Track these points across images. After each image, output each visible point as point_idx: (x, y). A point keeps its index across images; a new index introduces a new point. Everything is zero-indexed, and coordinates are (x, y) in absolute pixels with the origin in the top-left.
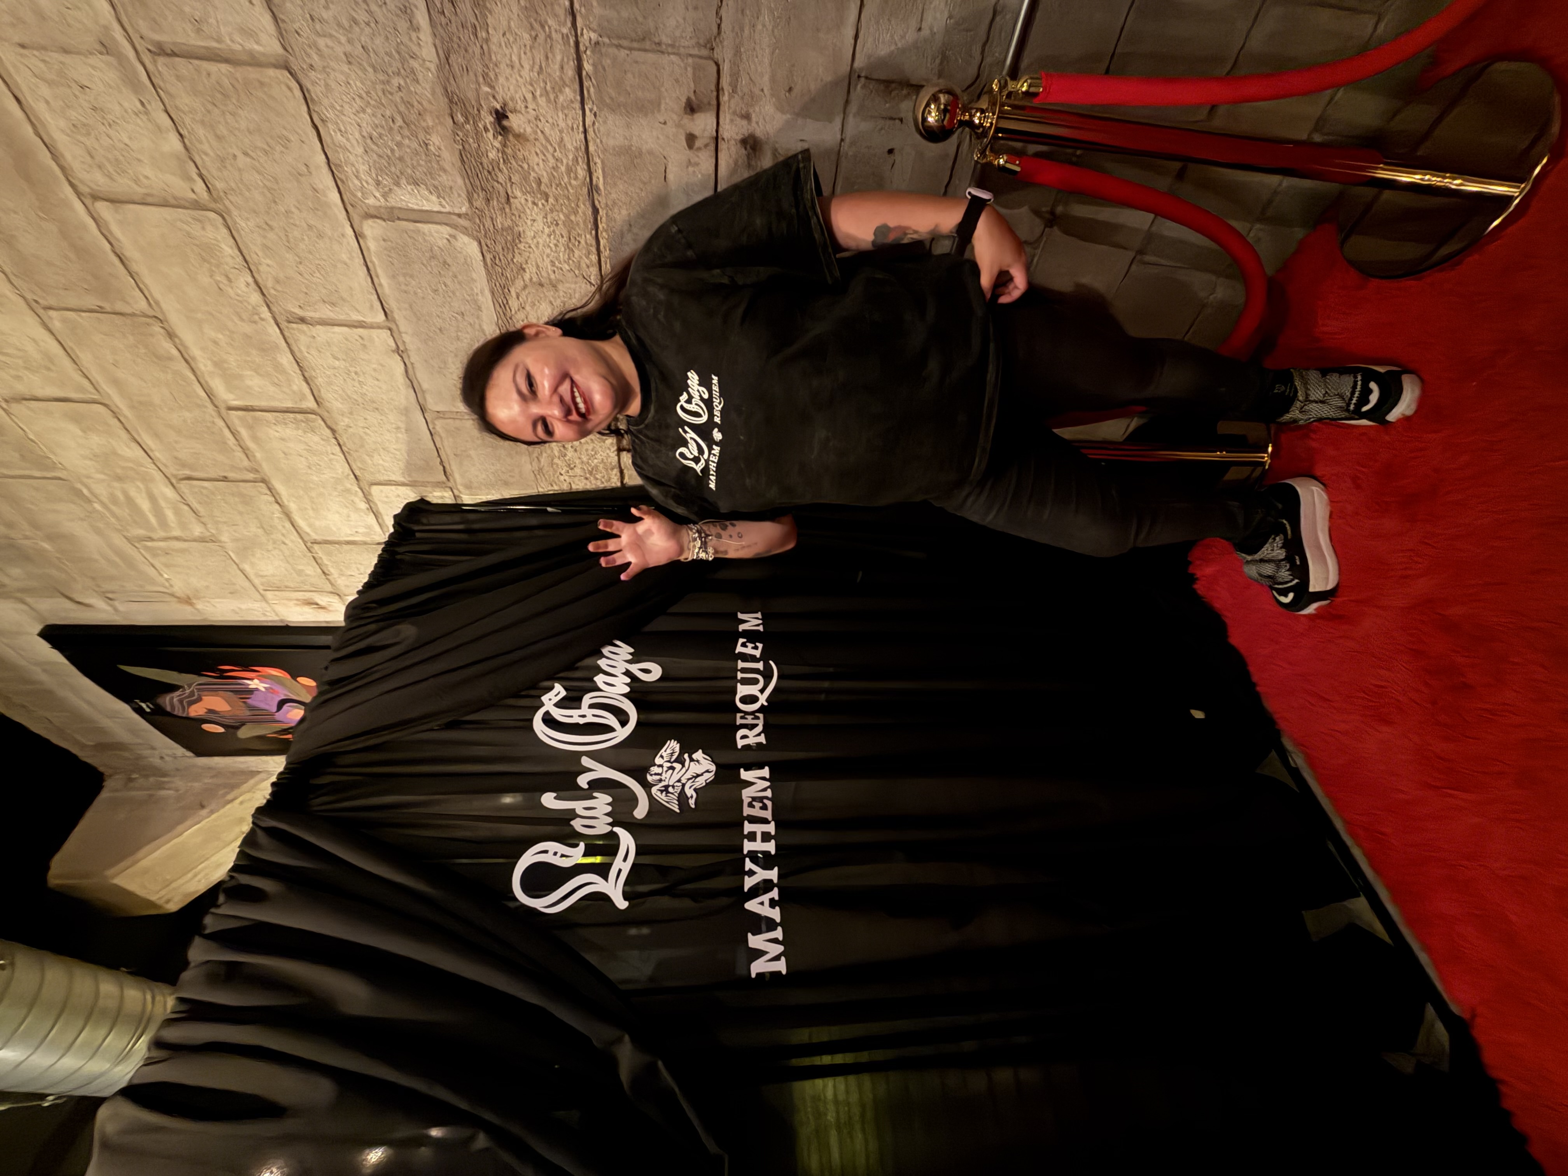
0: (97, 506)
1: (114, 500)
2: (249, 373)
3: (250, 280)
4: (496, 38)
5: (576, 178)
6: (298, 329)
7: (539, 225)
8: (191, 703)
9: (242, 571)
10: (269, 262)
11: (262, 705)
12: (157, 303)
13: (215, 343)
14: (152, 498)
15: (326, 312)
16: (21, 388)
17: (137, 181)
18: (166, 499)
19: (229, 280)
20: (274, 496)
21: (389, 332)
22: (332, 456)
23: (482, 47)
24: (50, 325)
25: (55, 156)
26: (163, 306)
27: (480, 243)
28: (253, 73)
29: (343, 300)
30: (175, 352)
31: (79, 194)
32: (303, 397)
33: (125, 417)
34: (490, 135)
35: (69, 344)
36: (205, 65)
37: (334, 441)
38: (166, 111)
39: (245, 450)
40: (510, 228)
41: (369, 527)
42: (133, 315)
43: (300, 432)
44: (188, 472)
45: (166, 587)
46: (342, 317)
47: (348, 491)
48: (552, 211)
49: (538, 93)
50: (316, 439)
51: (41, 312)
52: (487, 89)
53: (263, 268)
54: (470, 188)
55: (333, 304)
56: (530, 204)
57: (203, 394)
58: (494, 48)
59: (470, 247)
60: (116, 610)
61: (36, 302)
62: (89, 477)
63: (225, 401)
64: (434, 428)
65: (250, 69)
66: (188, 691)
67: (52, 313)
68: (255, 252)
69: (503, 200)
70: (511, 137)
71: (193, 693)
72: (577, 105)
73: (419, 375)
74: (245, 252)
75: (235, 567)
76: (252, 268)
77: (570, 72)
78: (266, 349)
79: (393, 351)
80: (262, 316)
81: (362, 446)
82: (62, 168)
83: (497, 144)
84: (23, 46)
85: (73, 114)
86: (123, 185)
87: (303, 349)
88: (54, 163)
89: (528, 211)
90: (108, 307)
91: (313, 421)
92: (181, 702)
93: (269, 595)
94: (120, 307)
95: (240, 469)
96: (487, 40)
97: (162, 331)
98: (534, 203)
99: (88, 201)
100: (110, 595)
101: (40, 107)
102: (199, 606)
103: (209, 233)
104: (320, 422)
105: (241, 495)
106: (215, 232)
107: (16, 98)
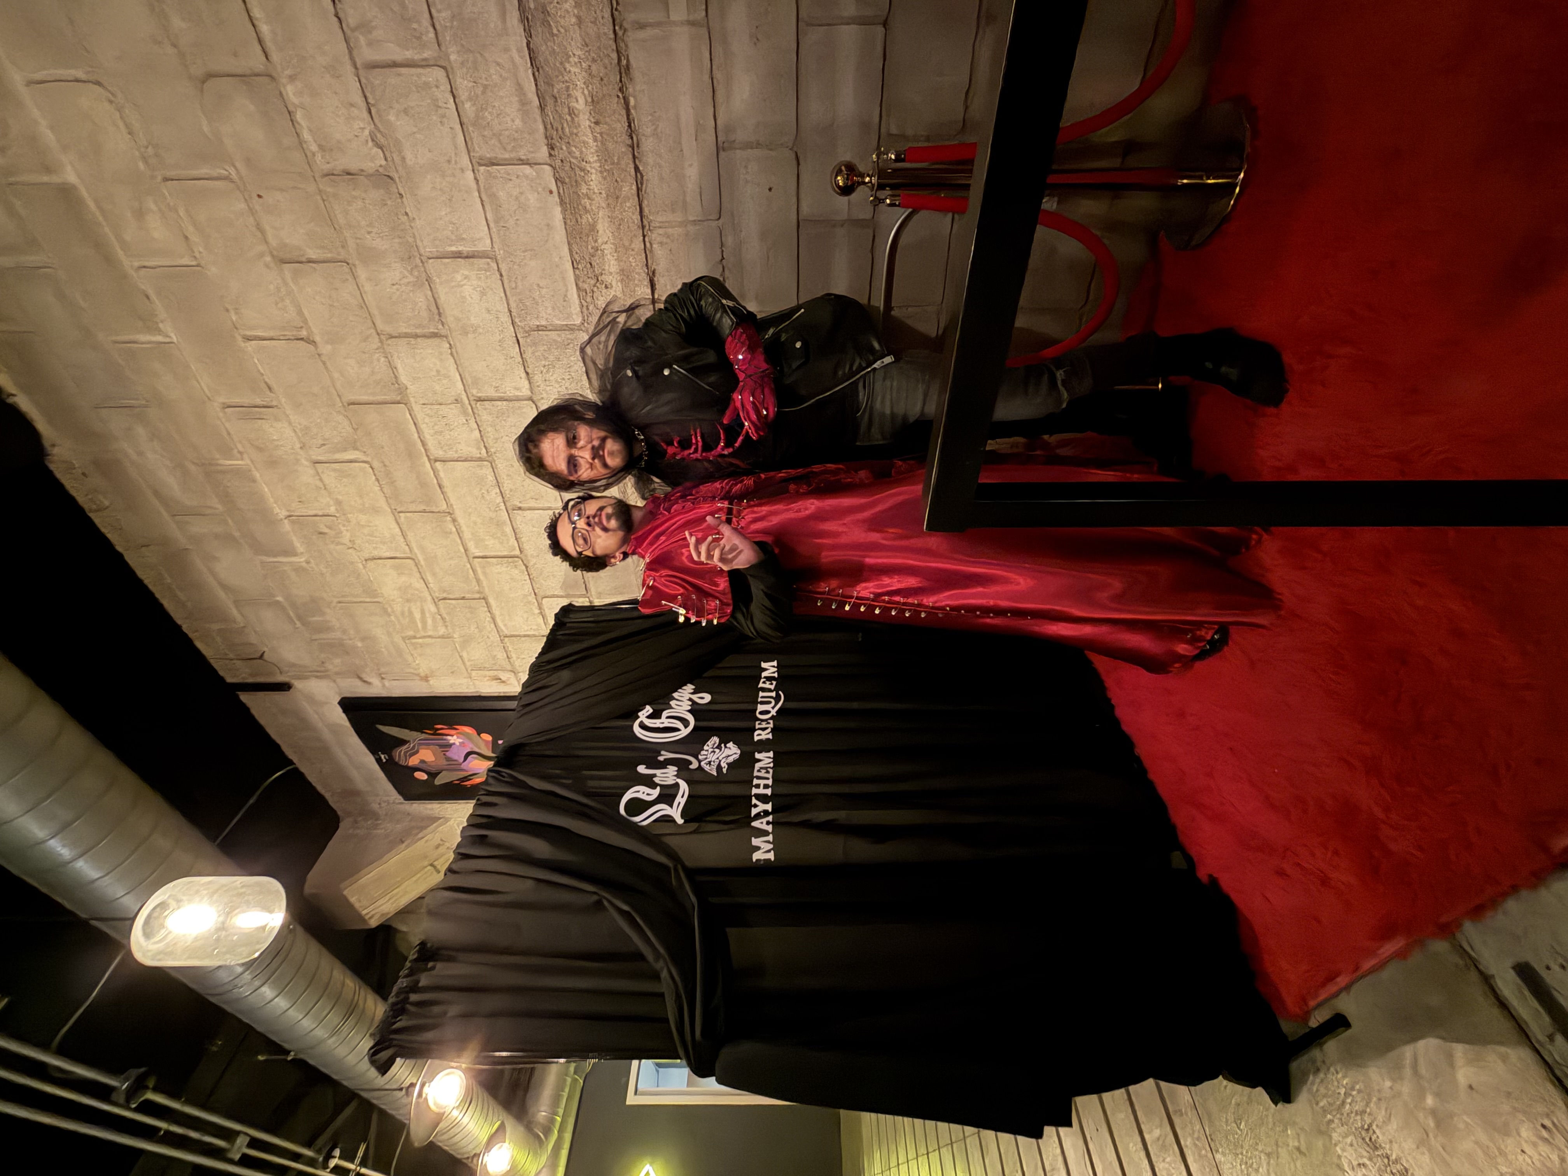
0: (393, 618)
1: (403, 613)
2: (487, 538)
3: (498, 491)
6: (517, 514)
8: (411, 755)
9: (461, 657)
10: (509, 482)
11: (456, 758)
12: (451, 505)
13: (475, 523)
14: (423, 612)
15: (532, 504)
16: (376, 553)
17: (456, 451)
18: (430, 611)
19: (488, 492)
20: (488, 607)
22: (524, 582)
24: (399, 521)
25: (424, 444)
26: (455, 507)
28: (517, 404)
29: (542, 497)
30: (454, 529)
31: (429, 460)
32: (514, 549)
33: (422, 566)
35: (404, 527)
37: (526, 573)
38: (476, 422)
39: (478, 581)
41: (538, 625)
42: (439, 512)
43: (509, 569)
44: (445, 595)
45: (416, 669)
46: (541, 506)
47: (529, 602)
50: (517, 572)
51: (396, 514)
53: (505, 485)
55: (537, 499)
57: (463, 551)
60: (384, 686)
61: (396, 509)
62: (393, 601)
63: (473, 553)
65: (515, 402)
66: (412, 745)
67: (401, 514)
68: (504, 478)
71: (414, 746)
74: (498, 478)
75: (457, 654)
76: (500, 485)
78: (499, 524)
80: (501, 508)
81: (541, 574)
82: (426, 450)
84: (424, 404)
85: (436, 427)
86: (451, 454)
87: (518, 523)
88: (423, 448)
90: (428, 509)
91: (517, 562)
92: (405, 753)
93: (474, 673)
94: (434, 509)
95: (473, 593)
97: (450, 519)
99: (432, 462)
100: (383, 676)
101: (423, 427)
102: (431, 682)
103: (484, 471)
104: (521, 562)
105: (470, 607)
106: (486, 471)
107: (415, 424)
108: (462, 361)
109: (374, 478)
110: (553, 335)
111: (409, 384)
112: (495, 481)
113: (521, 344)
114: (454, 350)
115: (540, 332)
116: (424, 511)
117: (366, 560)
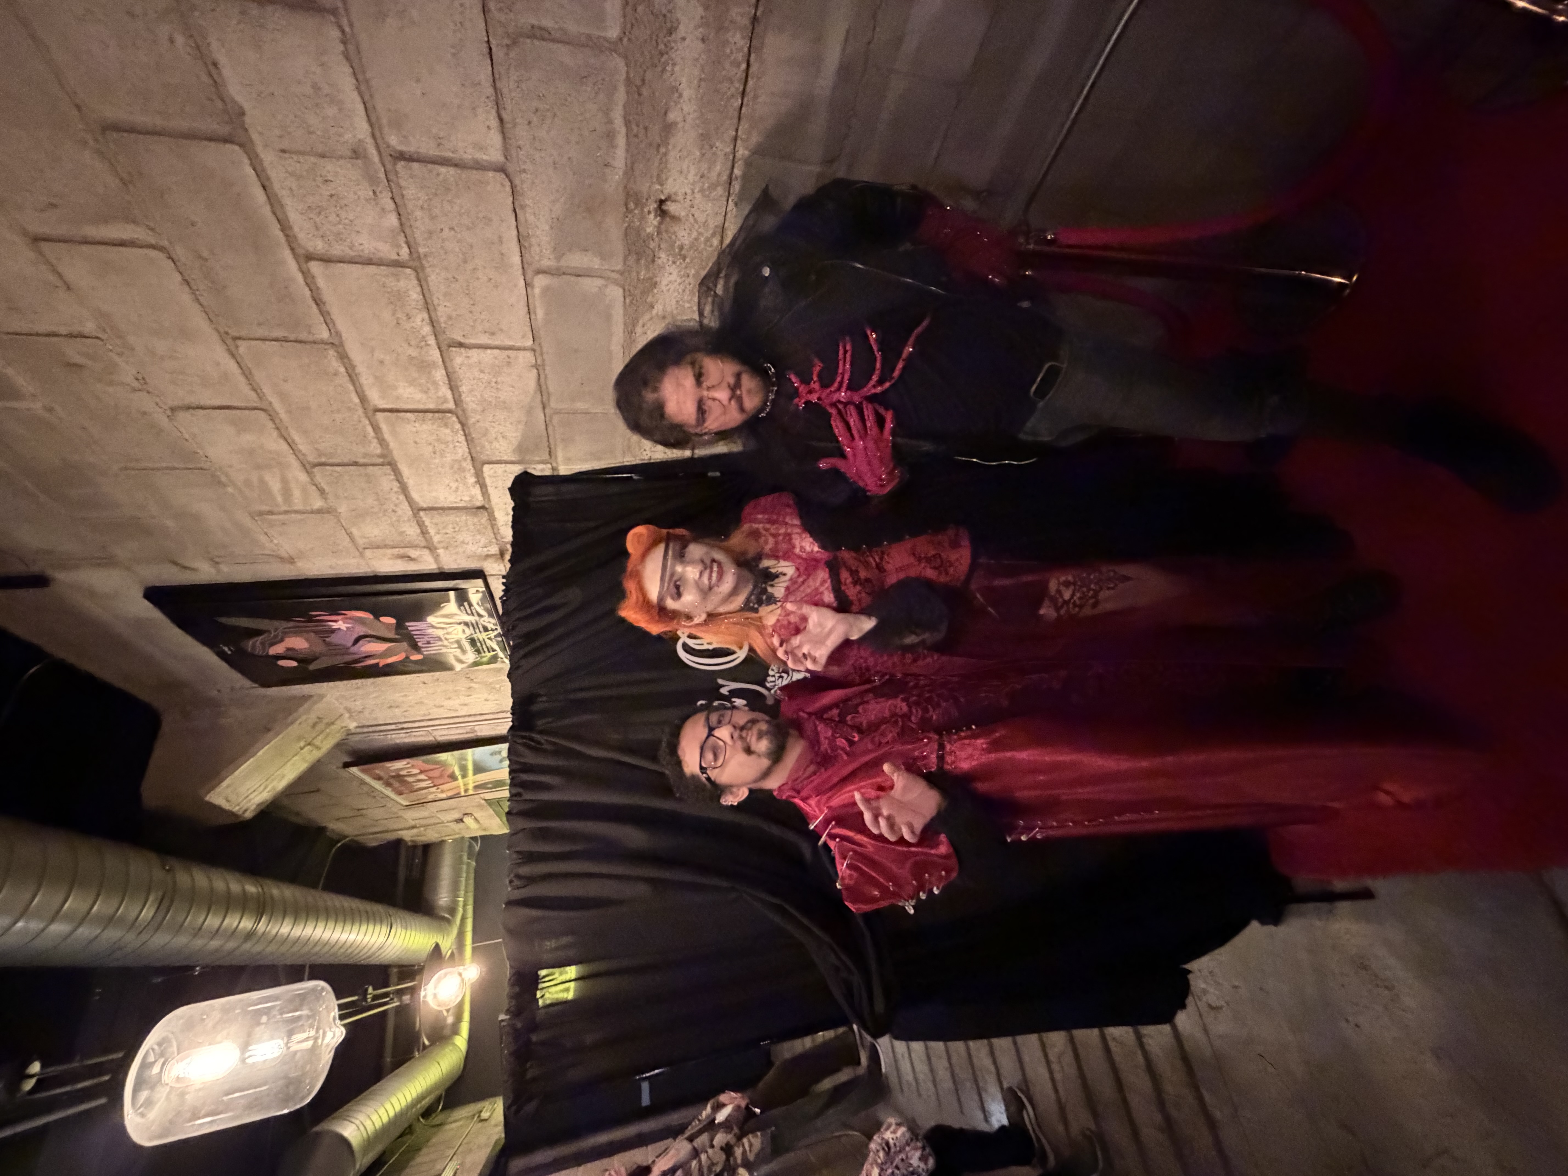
0: (230, 490)
1: (248, 483)
2: (401, 384)
3: (426, 316)
4: (673, 155)
5: (711, 246)
6: (457, 352)
7: (674, 277)
8: (272, 645)
9: (348, 534)
10: (448, 304)
11: (341, 642)
12: (338, 334)
13: (382, 362)
14: (285, 481)
15: (484, 340)
16: (191, 400)
17: (351, 248)
18: (297, 480)
19: (409, 317)
20: (395, 475)
21: (532, 353)
22: (457, 444)
23: (661, 159)
24: (234, 351)
25: (284, 225)
26: (344, 336)
27: (624, 290)
28: (476, 175)
29: (501, 330)
30: (342, 370)
31: (296, 255)
32: (446, 401)
33: (281, 421)
34: (652, 216)
35: (247, 362)
36: (436, 166)
37: (462, 432)
38: (393, 198)
39: (382, 442)
40: (651, 279)
41: (473, 496)
42: (314, 342)
43: (435, 427)
44: (323, 460)
45: (273, 551)
46: (497, 343)
47: (462, 469)
48: (686, 267)
49: (696, 191)
50: (448, 431)
51: (229, 341)
52: (658, 187)
53: (440, 309)
54: (627, 252)
55: (493, 334)
56: (670, 262)
57: (356, 399)
58: (671, 160)
59: (615, 293)
60: (219, 571)
61: (227, 333)
62: (231, 466)
63: (376, 405)
64: (551, 421)
65: (474, 172)
66: (273, 635)
67: (239, 342)
68: (438, 297)
69: (649, 259)
70: (668, 219)
71: (276, 636)
72: (725, 199)
73: (549, 383)
74: (427, 295)
75: (343, 531)
76: (431, 308)
77: (725, 177)
78: (424, 366)
79: (532, 366)
80: (429, 342)
81: (485, 435)
82: (287, 236)
83: (655, 223)
84: (283, 151)
85: (310, 199)
86: (337, 250)
87: (457, 366)
88: (281, 234)
89: (667, 268)
90: (292, 337)
91: (449, 418)
92: (262, 644)
93: (368, 553)
94: (303, 336)
95: (372, 456)
96: (665, 154)
97: (335, 354)
98: (674, 262)
99: (302, 261)
100: (217, 560)
101: (283, 194)
102: (299, 564)
103: (402, 284)
104: (454, 419)
105: (367, 475)
106: (407, 283)
107: (264, 187)
108: (369, 75)
109: (178, 278)
110: (563, 53)
111: (247, 106)
112: (422, 302)
113: (494, 57)
114: (351, 48)
115: (536, 42)
116: (285, 340)
117: (173, 409)
